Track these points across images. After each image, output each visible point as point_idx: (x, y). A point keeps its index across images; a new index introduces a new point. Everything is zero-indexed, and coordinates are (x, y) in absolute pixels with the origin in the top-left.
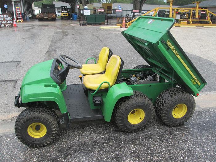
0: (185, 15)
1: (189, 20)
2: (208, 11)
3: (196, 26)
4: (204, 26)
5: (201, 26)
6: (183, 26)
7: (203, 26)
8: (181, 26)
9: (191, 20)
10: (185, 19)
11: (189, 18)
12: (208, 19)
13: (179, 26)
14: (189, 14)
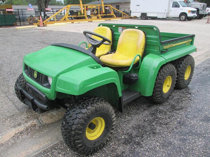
0: (95, 11)
1: (98, 15)
2: (111, 7)
3: (105, 20)
4: (112, 20)
5: (108, 20)
6: (95, 21)
7: (110, 20)
8: (93, 21)
9: (99, 15)
10: (95, 14)
11: (97, 14)
12: (112, 14)
13: (92, 22)
14: (97, 10)
